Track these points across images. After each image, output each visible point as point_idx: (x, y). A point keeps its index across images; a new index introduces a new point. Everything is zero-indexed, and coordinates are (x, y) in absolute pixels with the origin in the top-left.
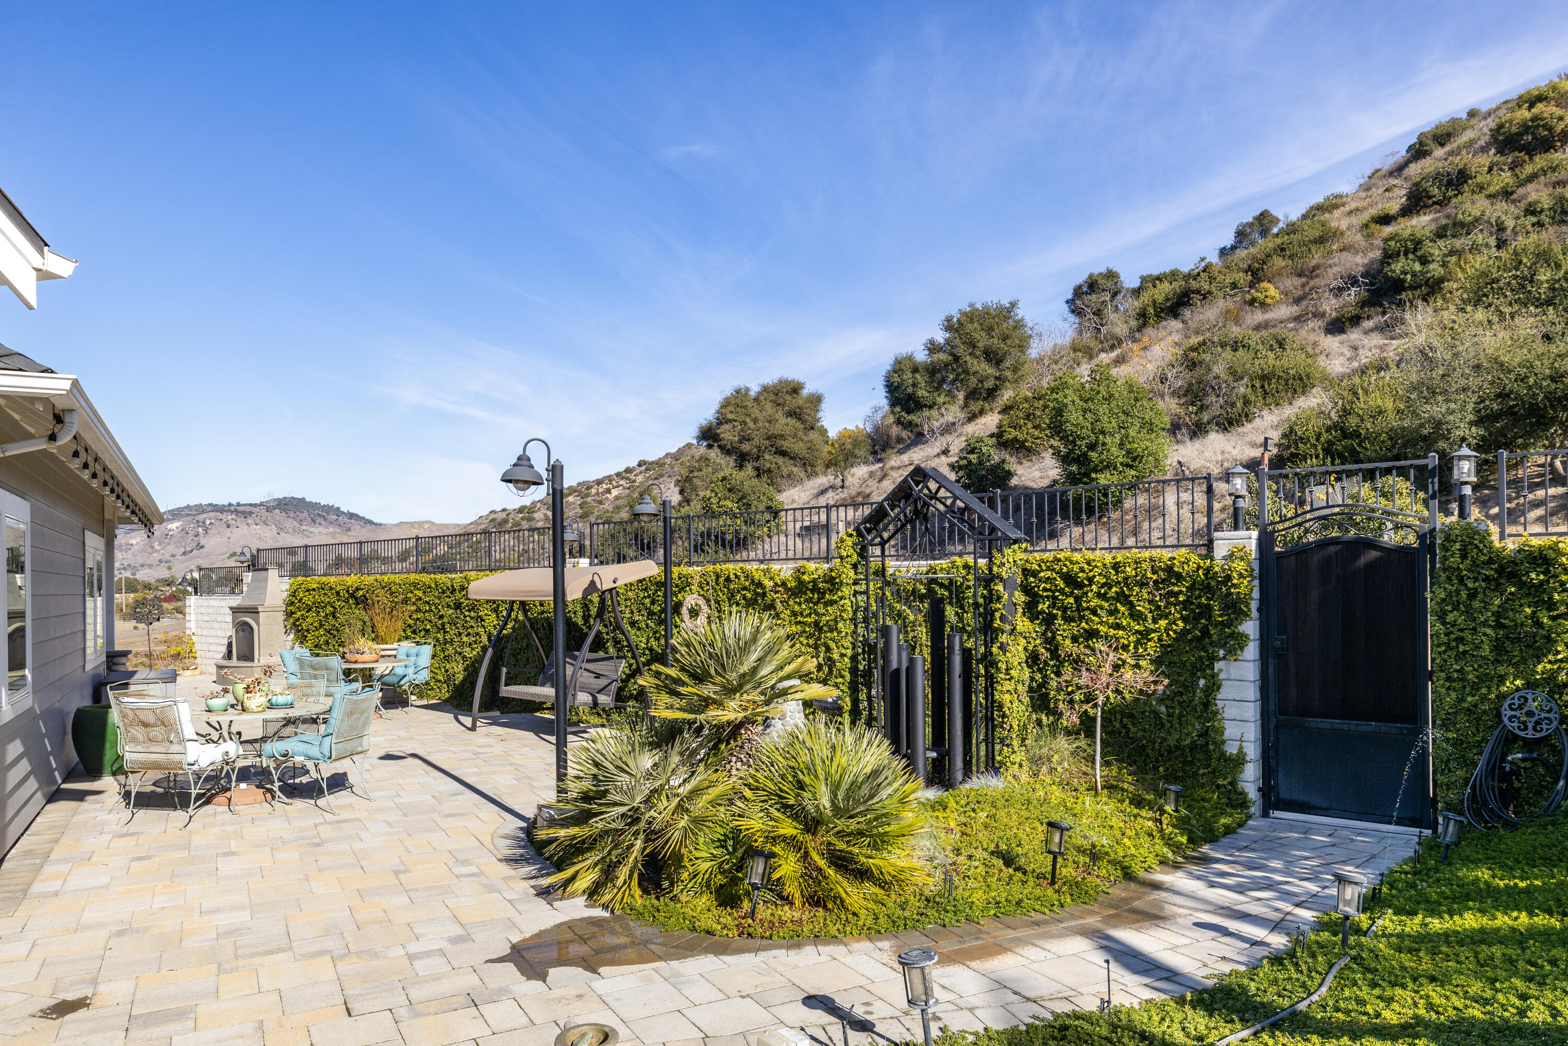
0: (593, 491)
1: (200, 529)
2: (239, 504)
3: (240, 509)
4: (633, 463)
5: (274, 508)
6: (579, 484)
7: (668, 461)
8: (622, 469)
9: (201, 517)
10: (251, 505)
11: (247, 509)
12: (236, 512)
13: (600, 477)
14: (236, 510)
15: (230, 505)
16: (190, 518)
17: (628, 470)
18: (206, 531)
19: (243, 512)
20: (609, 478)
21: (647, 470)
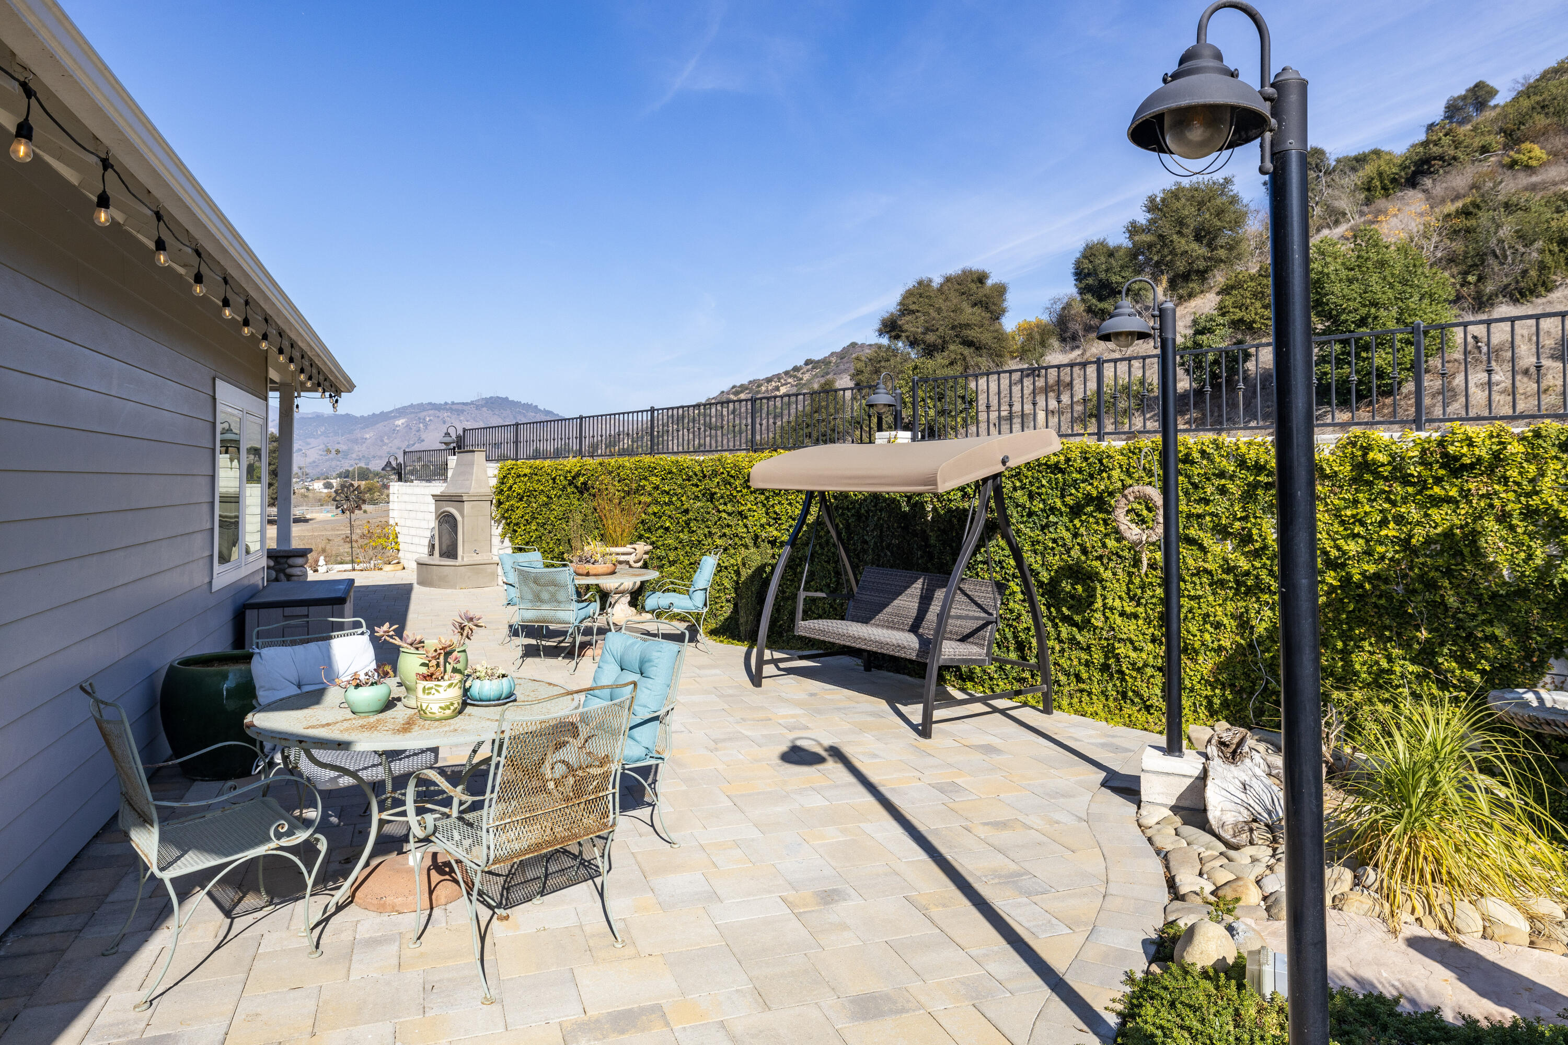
0: (763, 388)
1: (421, 425)
2: (453, 403)
3: (454, 407)
4: (801, 363)
5: (483, 406)
6: (750, 382)
7: (834, 360)
8: (790, 368)
9: (422, 415)
10: (463, 404)
11: (460, 407)
12: (451, 410)
13: (769, 375)
14: (451, 408)
15: (446, 403)
16: (413, 416)
17: (796, 369)
18: (426, 426)
19: (457, 409)
20: (778, 377)
21: (813, 368)
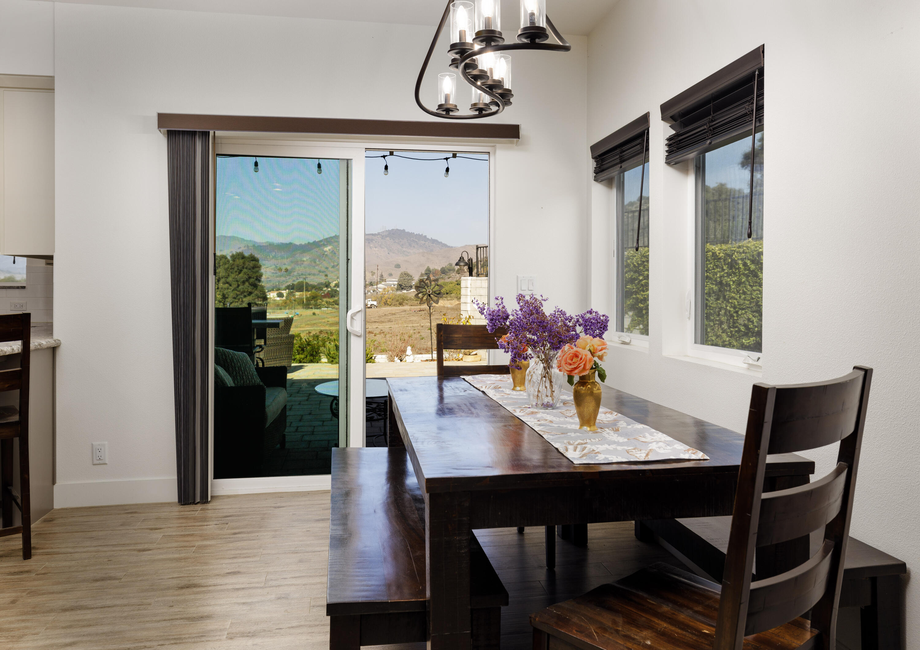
5: (386, 236)
11: (370, 237)
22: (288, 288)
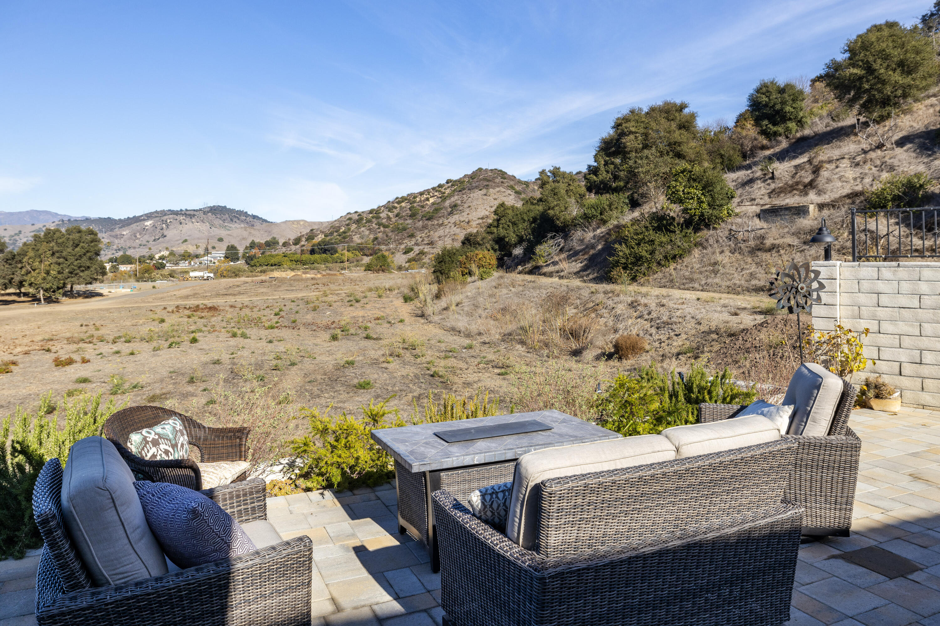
0: (418, 199)
1: (164, 225)
2: (187, 210)
3: (187, 213)
4: (443, 181)
5: (208, 212)
6: (408, 195)
7: (467, 180)
8: (436, 185)
9: (164, 218)
10: (194, 210)
11: (192, 213)
12: (185, 215)
13: (422, 190)
15: (181, 210)
16: (157, 219)
17: (440, 186)
18: (168, 226)
19: (189, 215)
20: (428, 191)
21: (452, 185)
22: (111, 260)
